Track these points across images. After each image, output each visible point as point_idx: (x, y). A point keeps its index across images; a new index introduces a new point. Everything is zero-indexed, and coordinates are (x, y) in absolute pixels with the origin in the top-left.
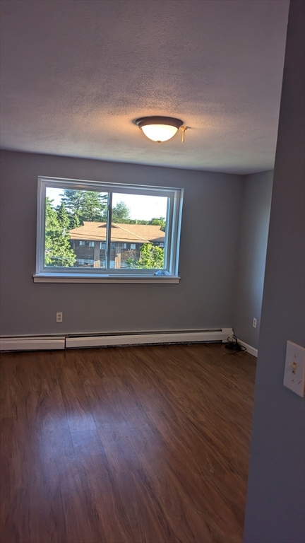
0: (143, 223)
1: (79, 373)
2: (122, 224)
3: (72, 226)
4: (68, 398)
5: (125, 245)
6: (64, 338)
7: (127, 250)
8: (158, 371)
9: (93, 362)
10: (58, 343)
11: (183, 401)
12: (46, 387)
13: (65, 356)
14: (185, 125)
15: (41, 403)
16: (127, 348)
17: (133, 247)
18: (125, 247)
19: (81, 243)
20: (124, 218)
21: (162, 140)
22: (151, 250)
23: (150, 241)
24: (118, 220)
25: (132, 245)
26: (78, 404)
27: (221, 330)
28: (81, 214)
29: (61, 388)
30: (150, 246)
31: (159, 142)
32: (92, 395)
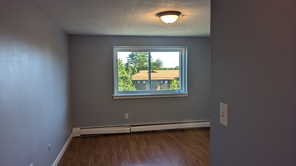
0: (171, 69)
1: (137, 144)
2: (159, 71)
3: (133, 73)
4: (132, 155)
5: (162, 81)
6: (130, 127)
7: (163, 84)
8: (178, 142)
9: (145, 139)
10: (127, 130)
11: (191, 156)
12: (121, 150)
13: (130, 136)
14: (182, 14)
15: (119, 158)
16: (162, 131)
17: (166, 82)
19: (138, 82)
20: (161, 67)
21: (171, 23)
22: (176, 83)
23: (175, 78)
24: (158, 69)
25: (165, 81)
26: (137, 158)
28: (138, 67)
29: (129, 151)
30: (175, 81)
31: (169, 23)
32: (144, 154)
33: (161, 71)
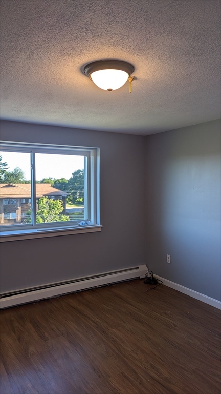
5: (24, 200)
8: (98, 320)
9: (31, 322)
11: (137, 354)
18: (24, 202)
20: (20, 179)
21: (114, 89)
22: (47, 202)
23: (45, 196)
24: (16, 181)
27: (138, 268)
30: (45, 200)
31: (110, 90)
33: (21, 184)
